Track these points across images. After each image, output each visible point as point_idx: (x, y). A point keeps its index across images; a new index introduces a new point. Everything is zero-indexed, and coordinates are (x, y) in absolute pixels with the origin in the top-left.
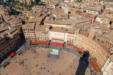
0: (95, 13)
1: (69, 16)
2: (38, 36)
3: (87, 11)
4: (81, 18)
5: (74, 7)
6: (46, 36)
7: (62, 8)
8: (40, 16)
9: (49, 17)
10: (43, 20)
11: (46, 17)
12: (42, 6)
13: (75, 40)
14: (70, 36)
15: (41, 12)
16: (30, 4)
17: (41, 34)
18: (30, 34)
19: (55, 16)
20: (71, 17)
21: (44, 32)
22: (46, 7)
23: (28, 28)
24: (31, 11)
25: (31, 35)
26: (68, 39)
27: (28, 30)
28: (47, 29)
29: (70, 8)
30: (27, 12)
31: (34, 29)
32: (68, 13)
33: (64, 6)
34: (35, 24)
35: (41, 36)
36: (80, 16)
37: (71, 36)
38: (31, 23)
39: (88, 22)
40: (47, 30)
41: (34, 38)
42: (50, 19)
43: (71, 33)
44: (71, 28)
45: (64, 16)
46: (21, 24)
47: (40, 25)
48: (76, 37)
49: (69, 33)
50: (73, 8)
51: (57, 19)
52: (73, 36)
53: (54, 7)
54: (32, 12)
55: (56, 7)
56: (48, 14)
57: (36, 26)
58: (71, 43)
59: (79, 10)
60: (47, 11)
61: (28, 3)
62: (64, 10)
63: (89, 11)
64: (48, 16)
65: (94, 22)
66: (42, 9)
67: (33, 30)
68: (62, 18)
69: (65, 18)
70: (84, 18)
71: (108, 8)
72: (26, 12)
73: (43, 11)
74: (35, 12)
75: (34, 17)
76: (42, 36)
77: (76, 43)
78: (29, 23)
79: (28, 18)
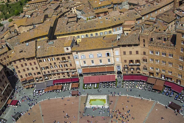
6: (69, 66)
9: (65, 19)
13: (145, 60)
14: (128, 53)
17: (55, 63)
18: (28, 69)
21: (61, 57)
23: (22, 55)
24: (22, 15)
25: (31, 71)
26: (125, 61)
27: (22, 60)
28: (67, 49)
31: (36, 55)
34: (36, 42)
35: (54, 68)
37: (131, 53)
38: (26, 42)
40: (66, 51)
41: (41, 77)
42: (68, 23)
43: (130, 45)
45: (100, 8)
47: (48, 41)
48: (144, 53)
49: (124, 46)
52: (137, 52)
54: (24, 16)
56: (61, 12)
58: (135, 72)
64: (63, 15)
67: (33, 58)
68: (98, 14)
69: (105, 12)
72: (11, 21)
75: (32, 27)
77: (149, 68)
78: (23, 43)
79: (17, 32)
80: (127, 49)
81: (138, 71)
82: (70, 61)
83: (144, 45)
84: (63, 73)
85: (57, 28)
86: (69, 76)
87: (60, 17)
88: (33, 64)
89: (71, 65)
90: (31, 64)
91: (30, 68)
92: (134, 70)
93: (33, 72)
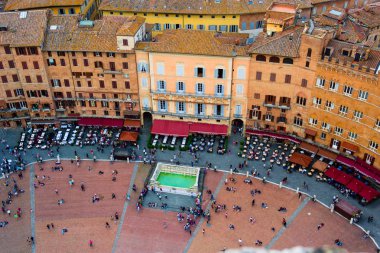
2: (68, 89)
6: (122, 88)
13: (302, 101)
14: (266, 77)
17: (89, 75)
18: (16, 78)
21: (106, 60)
25: (22, 84)
28: (125, 43)
31: (44, 44)
35: (85, 87)
37: (273, 77)
38: (22, 10)
40: (122, 47)
41: (47, 105)
43: (274, 59)
48: (304, 83)
49: (261, 58)
52: (288, 79)
57: (53, 27)
58: (275, 126)
76: (96, 86)
77: (307, 120)
80: (267, 67)
81: (282, 124)
82: (128, 74)
83: (308, 64)
84: (105, 104)
86: (118, 113)
88: (30, 65)
89: (127, 85)
90: (25, 66)
91: (22, 74)
92: (272, 120)
93: (27, 87)
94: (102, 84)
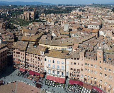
0: (96, 27)
1: (69, 34)
2: (29, 62)
3: (89, 26)
4: (84, 35)
5: (75, 23)
6: (40, 64)
7: (62, 25)
8: (36, 34)
9: (46, 36)
10: (39, 39)
11: (42, 35)
12: (40, 23)
13: (82, 70)
15: (38, 29)
16: (28, 19)
17: (33, 59)
18: (19, 56)
19: (53, 34)
20: (72, 36)
21: (37, 56)
22: (44, 24)
23: (19, 47)
26: (72, 69)
27: (18, 50)
28: (42, 53)
29: (71, 24)
30: (23, 28)
31: (26, 50)
32: (68, 31)
33: (63, 23)
34: (29, 43)
35: (32, 62)
36: (82, 33)
39: (92, 39)
40: (41, 54)
42: (47, 38)
43: (75, 59)
44: (74, 50)
45: (64, 35)
46: (13, 40)
47: (34, 45)
48: (82, 65)
49: (72, 59)
50: (74, 25)
51: (56, 39)
53: (53, 24)
54: (28, 28)
55: (55, 24)
56: (45, 32)
57: (29, 46)
58: (76, 78)
59: (80, 26)
60: (45, 29)
61: (26, 18)
62: (64, 27)
63: (90, 26)
64: (46, 34)
65: (98, 37)
66: (40, 26)
67: (23, 51)
68: (62, 37)
69: (65, 37)
70: (87, 34)
71: (106, 21)
73: (40, 28)
74: (32, 29)
75: (29, 35)
76: (35, 63)
77: (84, 76)
78: (22, 41)
79: (22, 34)
80: (74, 61)
83: (82, 60)
84: (36, 68)
85: (41, 39)
86: (39, 71)
87: (44, 34)
88: (22, 54)
89: (42, 64)
93: (21, 59)
94: (36, 62)
